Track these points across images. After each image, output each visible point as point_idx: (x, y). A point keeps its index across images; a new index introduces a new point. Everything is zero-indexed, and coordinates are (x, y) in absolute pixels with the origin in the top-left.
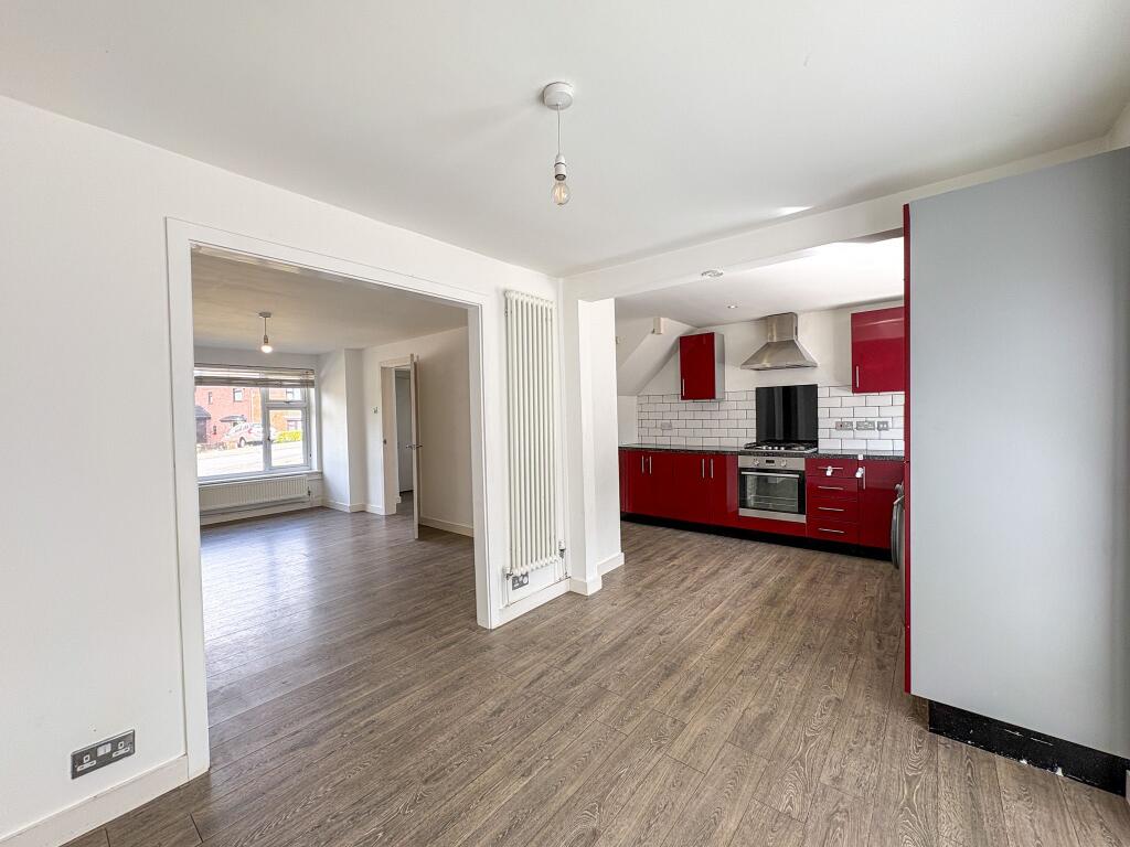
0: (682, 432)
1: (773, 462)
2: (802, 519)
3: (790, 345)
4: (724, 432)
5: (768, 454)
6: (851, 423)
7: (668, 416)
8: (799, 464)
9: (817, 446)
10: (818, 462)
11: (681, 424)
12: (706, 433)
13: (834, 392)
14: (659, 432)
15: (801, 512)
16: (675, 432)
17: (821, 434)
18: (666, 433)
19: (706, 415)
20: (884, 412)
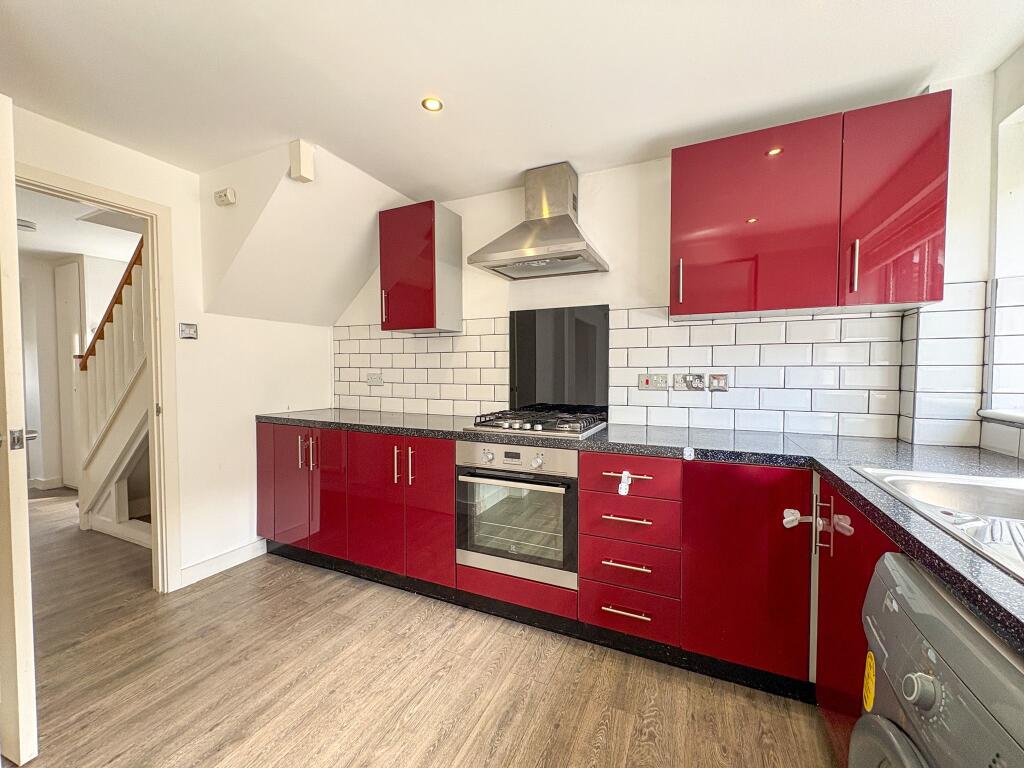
0: (399, 390)
1: (517, 456)
2: (569, 580)
3: (564, 225)
4: (460, 392)
5: (509, 440)
6: (665, 377)
7: (378, 361)
8: (566, 464)
9: (606, 420)
10: (601, 461)
11: (397, 375)
12: (434, 391)
13: (637, 319)
14: (364, 389)
15: (568, 564)
16: (386, 390)
17: (615, 396)
18: (376, 391)
19: (432, 361)
20: (723, 356)
